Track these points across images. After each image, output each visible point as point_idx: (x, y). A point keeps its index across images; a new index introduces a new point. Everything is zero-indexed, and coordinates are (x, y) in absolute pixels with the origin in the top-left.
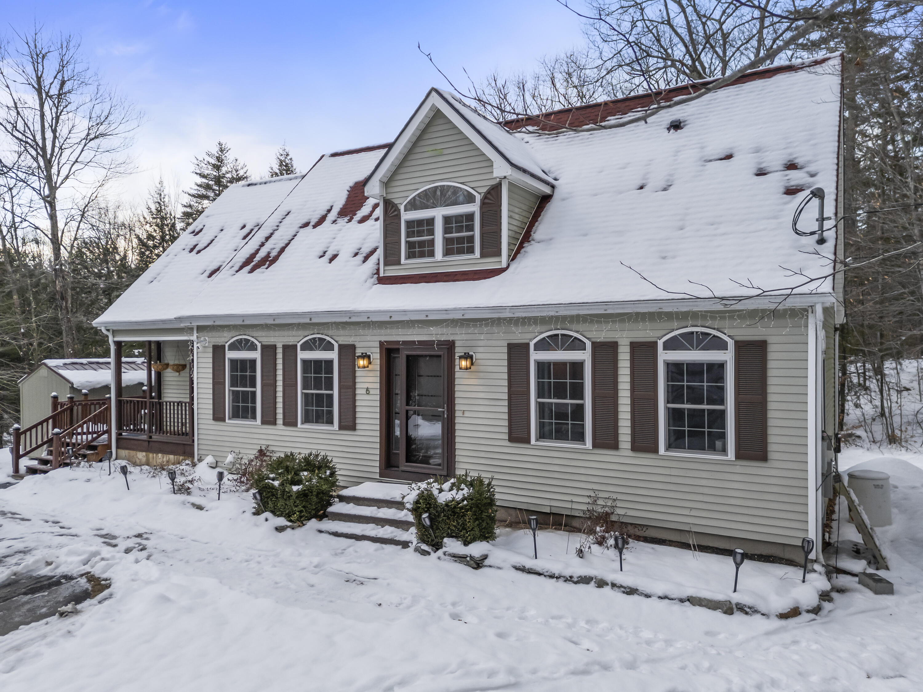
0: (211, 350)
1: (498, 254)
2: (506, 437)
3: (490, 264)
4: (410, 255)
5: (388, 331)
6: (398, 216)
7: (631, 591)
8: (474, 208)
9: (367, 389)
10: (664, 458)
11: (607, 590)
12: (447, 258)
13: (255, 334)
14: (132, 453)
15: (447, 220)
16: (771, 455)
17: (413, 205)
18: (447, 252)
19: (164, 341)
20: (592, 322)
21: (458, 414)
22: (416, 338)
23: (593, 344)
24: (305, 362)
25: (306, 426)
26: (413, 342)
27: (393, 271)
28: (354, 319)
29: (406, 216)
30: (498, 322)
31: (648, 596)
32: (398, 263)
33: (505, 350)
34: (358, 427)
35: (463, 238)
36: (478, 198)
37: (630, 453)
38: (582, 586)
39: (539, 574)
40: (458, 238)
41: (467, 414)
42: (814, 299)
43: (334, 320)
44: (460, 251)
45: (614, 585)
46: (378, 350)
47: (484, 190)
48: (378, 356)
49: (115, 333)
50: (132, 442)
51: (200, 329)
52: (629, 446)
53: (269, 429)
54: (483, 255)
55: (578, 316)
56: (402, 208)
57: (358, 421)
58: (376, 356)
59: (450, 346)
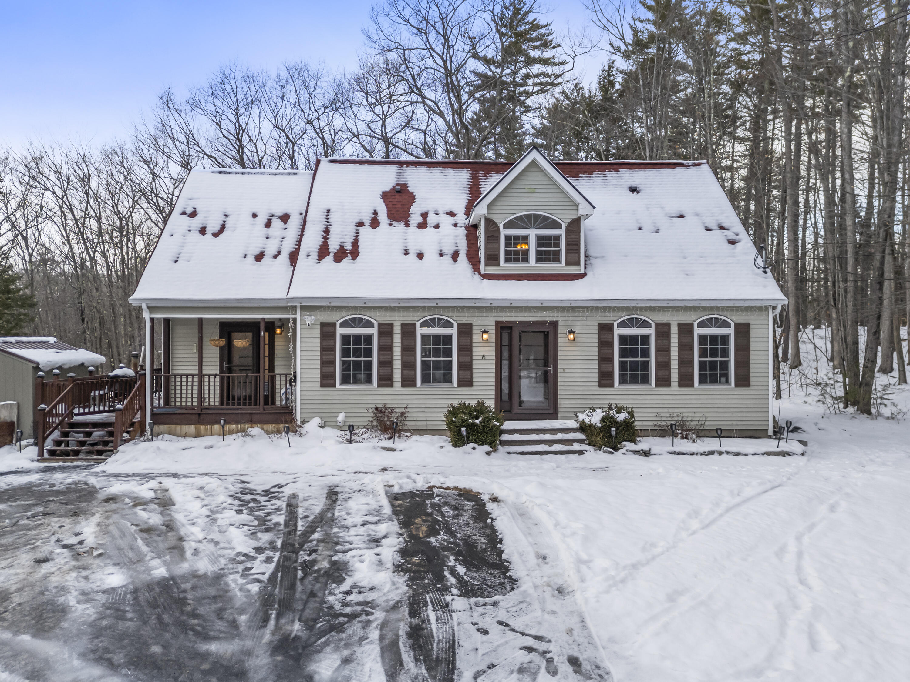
0: (319, 327)
1: (578, 264)
2: (597, 384)
3: (572, 270)
4: (507, 260)
5: (508, 314)
6: (498, 231)
7: (737, 454)
8: (561, 232)
9: (483, 356)
10: (698, 389)
11: (725, 456)
12: (540, 264)
13: (372, 314)
14: (173, 426)
15: (539, 238)
16: (752, 383)
17: (510, 225)
18: (539, 260)
19: (173, 318)
20: (659, 311)
21: (559, 371)
22: (531, 319)
23: (656, 324)
24: (423, 337)
25: (426, 386)
26: (529, 322)
27: (493, 270)
28: (478, 305)
29: (504, 232)
30: (597, 309)
31: (746, 455)
32: (498, 264)
33: (597, 328)
34: (474, 384)
35: (550, 251)
36: (564, 226)
37: (678, 388)
38: (711, 456)
39: (684, 454)
40: (546, 251)
41: (567, 371)
42: (776, 302)
43: (458, 305)
44: (548, 260)
45: (728, 453)
46: (494, 328)
47: (569, 221)
48: (494, 332)
49: (151, 309)
50: (174, 416)
51: (304, 308)
52: (677, 384)
53: (386, 391)
54: (567, 264)
55: (650, 307)
56: (501, 226)
57: (474, 380)
58: (492, 332)
59: (555, 325)
